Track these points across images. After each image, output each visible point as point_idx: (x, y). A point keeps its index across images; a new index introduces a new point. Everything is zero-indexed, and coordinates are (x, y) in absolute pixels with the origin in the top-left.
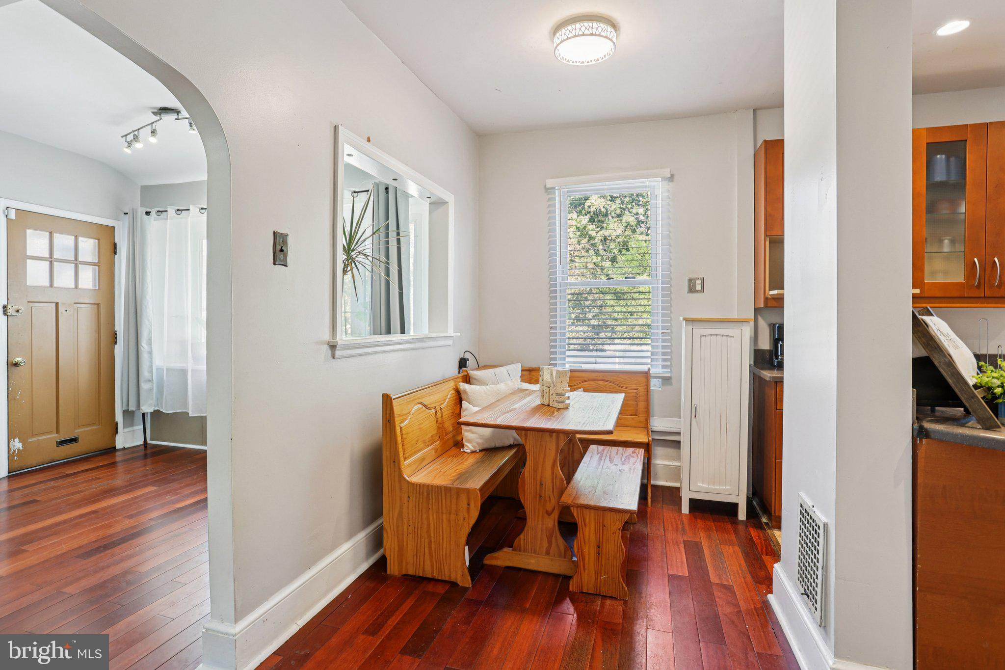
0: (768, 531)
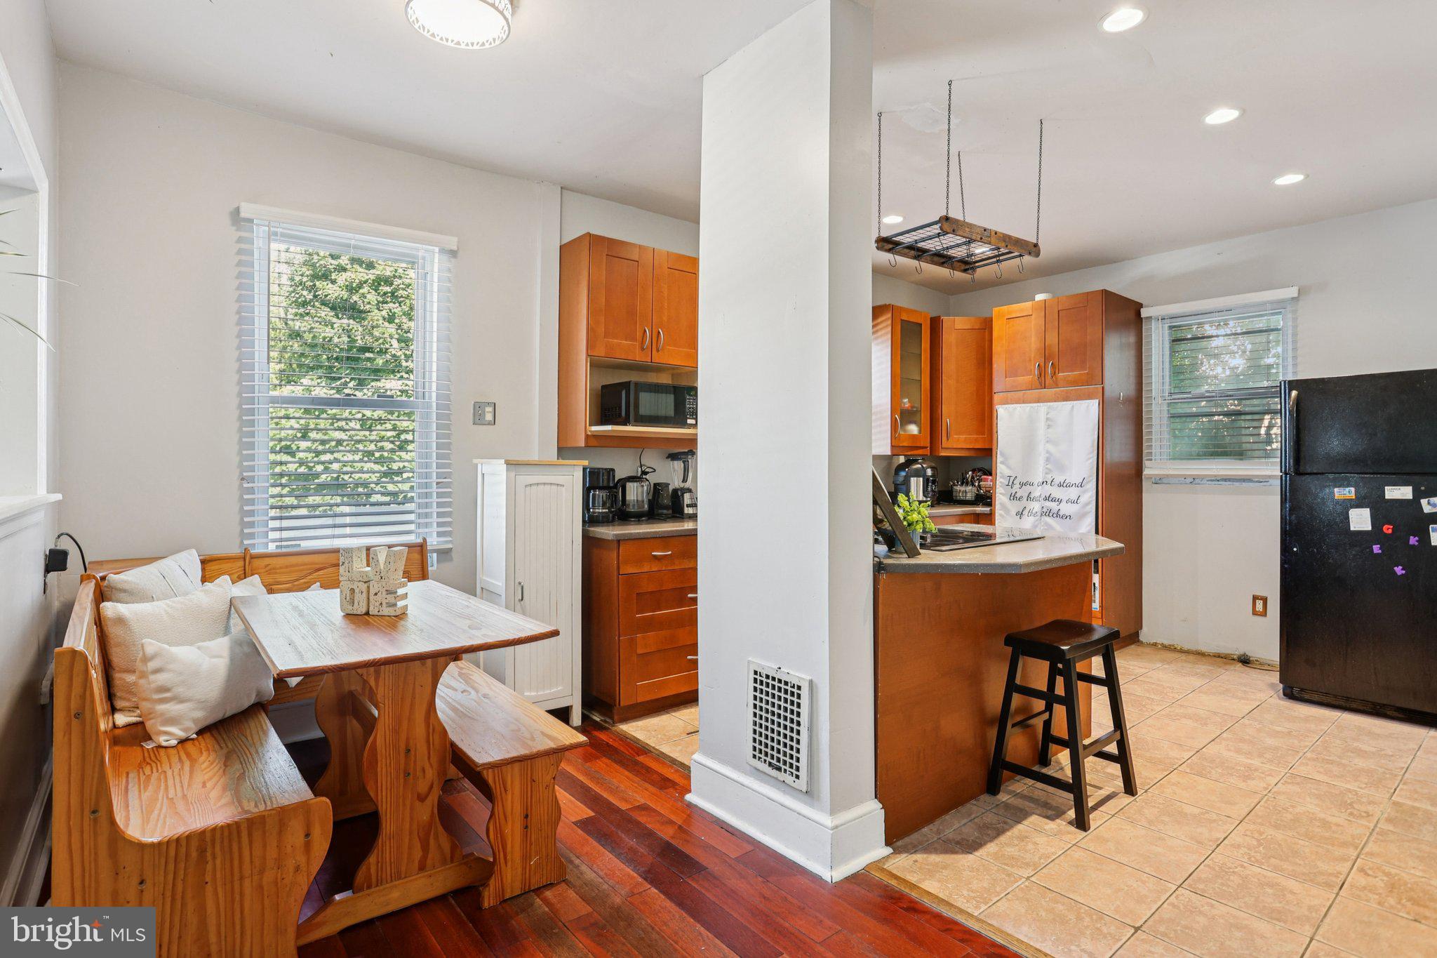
0: (614, 729)
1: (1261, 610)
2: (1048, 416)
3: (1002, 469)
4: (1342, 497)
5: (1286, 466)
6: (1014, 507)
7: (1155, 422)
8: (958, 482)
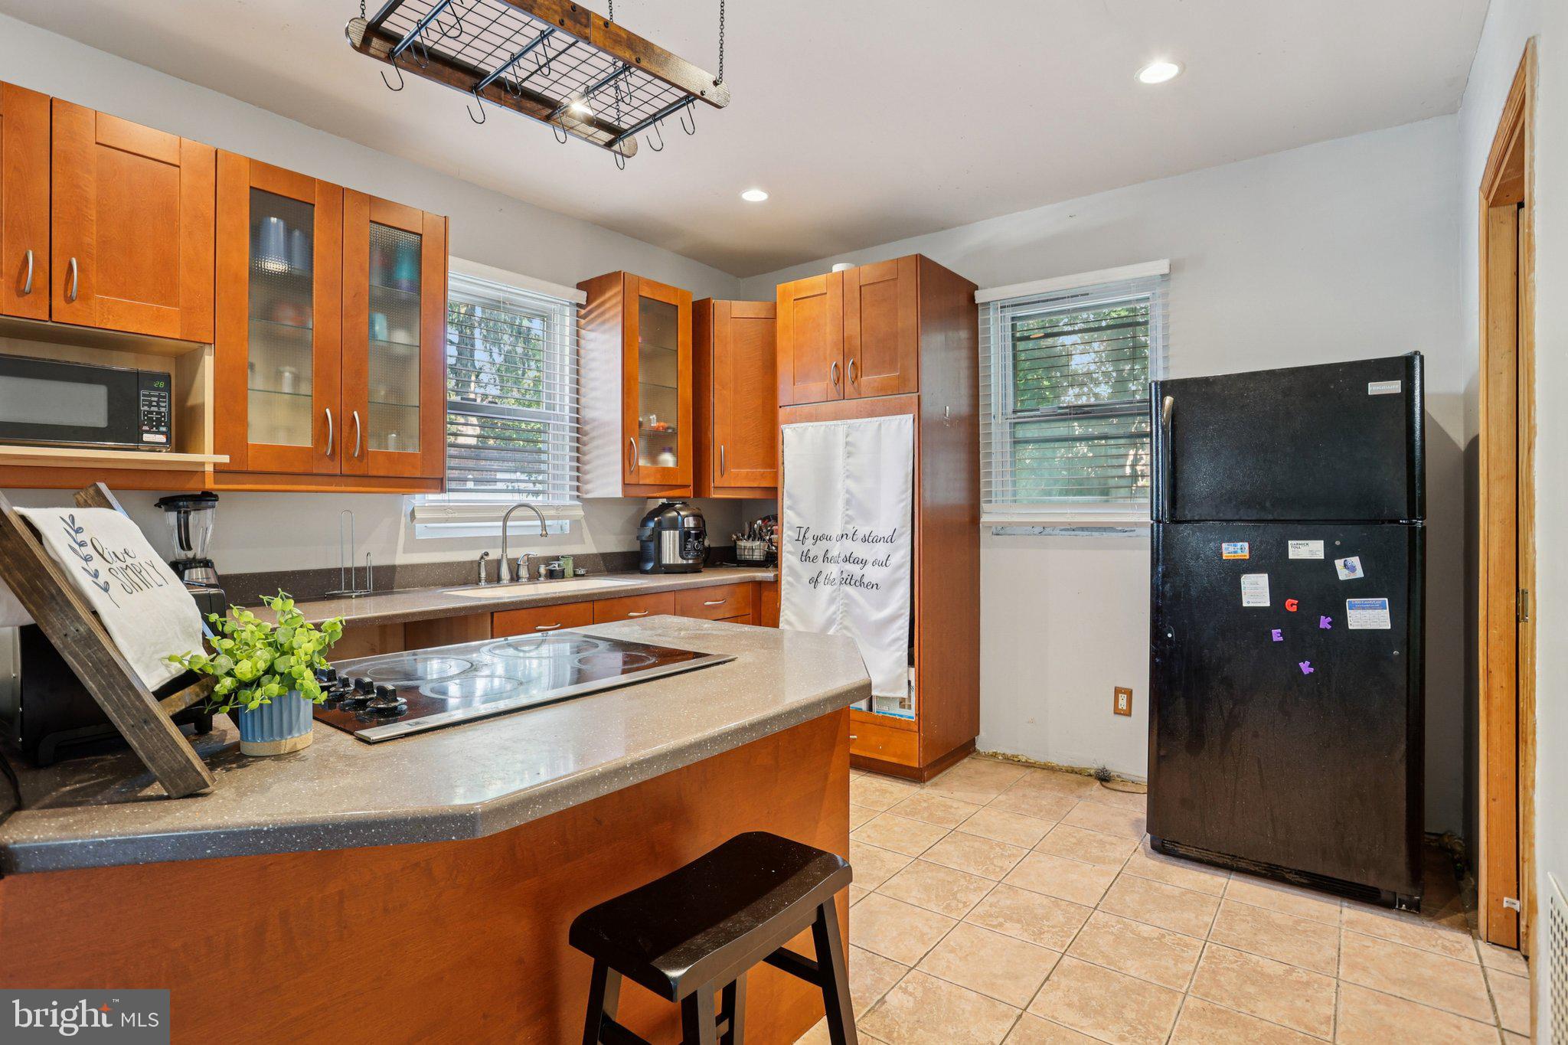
1: (1125, 708)
2: (849, 439)
3: (790, 518)
4: (1231, 557)
5: (1158, 510)
6: (807, 571)
7: (995, 448)
8: (743, 535)
